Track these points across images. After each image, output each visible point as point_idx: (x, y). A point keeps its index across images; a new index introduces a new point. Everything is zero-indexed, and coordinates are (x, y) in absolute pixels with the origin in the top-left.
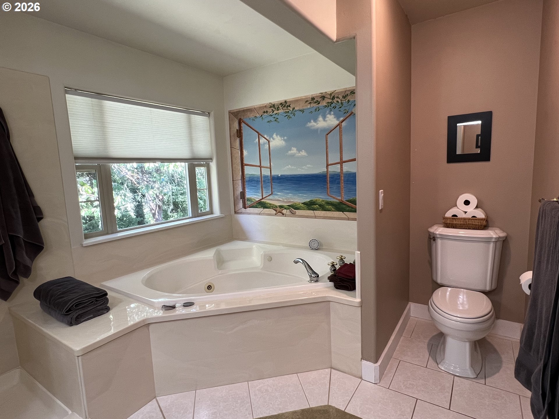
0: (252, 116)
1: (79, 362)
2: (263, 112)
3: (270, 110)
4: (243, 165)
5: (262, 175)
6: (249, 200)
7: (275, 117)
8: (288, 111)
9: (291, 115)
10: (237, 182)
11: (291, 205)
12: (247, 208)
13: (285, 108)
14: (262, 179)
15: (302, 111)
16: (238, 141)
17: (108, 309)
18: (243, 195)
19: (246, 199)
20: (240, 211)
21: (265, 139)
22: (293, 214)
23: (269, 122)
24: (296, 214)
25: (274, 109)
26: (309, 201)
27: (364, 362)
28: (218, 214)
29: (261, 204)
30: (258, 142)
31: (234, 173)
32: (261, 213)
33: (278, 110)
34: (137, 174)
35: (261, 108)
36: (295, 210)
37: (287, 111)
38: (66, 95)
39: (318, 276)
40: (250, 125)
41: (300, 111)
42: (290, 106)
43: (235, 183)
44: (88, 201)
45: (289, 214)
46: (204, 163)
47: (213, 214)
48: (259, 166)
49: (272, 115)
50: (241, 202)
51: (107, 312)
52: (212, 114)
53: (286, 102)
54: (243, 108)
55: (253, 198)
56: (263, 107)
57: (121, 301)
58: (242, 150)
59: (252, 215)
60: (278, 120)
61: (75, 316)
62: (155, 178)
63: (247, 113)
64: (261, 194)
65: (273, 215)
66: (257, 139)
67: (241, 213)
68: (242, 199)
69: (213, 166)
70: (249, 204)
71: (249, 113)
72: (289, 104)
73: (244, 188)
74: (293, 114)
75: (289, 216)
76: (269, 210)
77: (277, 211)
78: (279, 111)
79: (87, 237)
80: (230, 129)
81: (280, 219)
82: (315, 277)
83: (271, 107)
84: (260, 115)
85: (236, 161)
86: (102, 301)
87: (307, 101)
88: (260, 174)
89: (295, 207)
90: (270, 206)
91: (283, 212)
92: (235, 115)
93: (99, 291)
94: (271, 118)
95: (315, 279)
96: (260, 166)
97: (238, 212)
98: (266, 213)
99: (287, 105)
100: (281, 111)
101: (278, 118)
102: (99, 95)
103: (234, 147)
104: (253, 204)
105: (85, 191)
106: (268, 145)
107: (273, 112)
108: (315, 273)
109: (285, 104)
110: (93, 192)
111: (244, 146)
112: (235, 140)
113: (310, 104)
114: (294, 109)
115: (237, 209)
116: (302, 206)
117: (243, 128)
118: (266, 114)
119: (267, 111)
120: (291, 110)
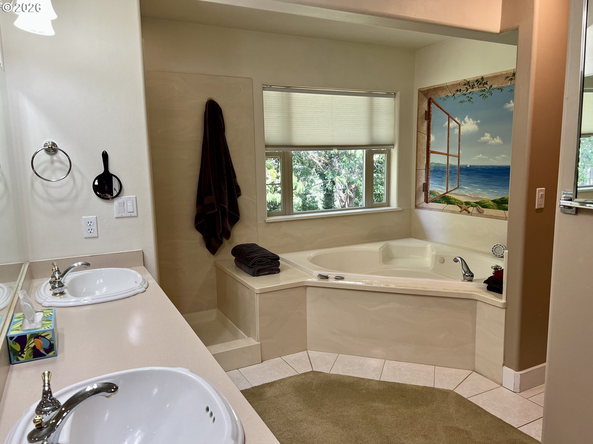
0: (443, 95)
1: (257, 298)
2: (456, 91)
3: (463, 88)
4: (428, 152)
5: (449, 165)
6: (432, 193)
7: (469, 97)
8: (485, 89)
9: (488, 95)
10: (421, 172)
11: (479, 202)
12: (429, 202)
13: (482, 86)
14: (449, 169)
15: (501, 89)
16: (426, 123)
17: (279, 271)
18: (426, 186)
19: (428, 192)
20: (421, 206)
21: (455, 123)
22: (480, 213)
23: (461, 102)
24: (484, 214)
25: (468, 87)
26: (500, 199)
27: (505, 368)
28: (394, 207)
29: (446, 199)
30: (447, 125)
31: (418, 160)
32: (444, 209)
33: (473, 88)
34: (324, 158)
35: (453, 85)
36: (483, 209)
37: (483, 89)
38: (263, 91)
39: (473, 276)
40: (440, 105)
41: (498, 89)
42: (486, 84)
43: (418, 172)
44: (273, 184)
45: (476, 213)
46: (386, 149)
47: (389, 206)
48: (446, 154)
49: (466, 94)
50: (424, 195)
51: (278, 273)
52: (398, 94)
53: (482, 78)
54: (434, 86)
55: (437, 191)
56: (456, 84)
57: (289, 268)
58: (429, 135)
59: (434, 211)
60: (472, 100)
61: (257, 270)
62: (344, 162)
63: (437, 92)
64: (446, 187)
65: (457, 213)
66: (447, 123)
67: (422, 208)
68: (424, 192)
69: (395, 152)
70: (431, 198)
71: (440, 91)
72: (486, 81)
73: (427, 179)
74: (489, 93)
75: (476, 215)
76: (454, 207)
77: (463, 209)
78: (474, 90)
79: (269, 215)
80: (418, 110)
81: (465, 217)
82: (469, 276)
83: (465, 85)
84: (453, 95)
85: (422, 147)
86: (275, 263)
87: (508, 77)
88: (446, 163)
89: (483, 205)
90: (454, 201)
91: (469, 210)
92: (425, 94)
93: (274, 255)
94: (465, 98)
95: (468, 278)
96: (448, 155)
97: (419, 206)
98: (450, 209)
99: (483, 82)
100: (476, 89)
101: (472, 98)
102: (288, 89)
103: (421, 131)
104: (436, 198)
105: (271, 175)
106: (458, 130)
107: (467, 91)
108: (470, 272)
109: (481, 81)
110: (277, 176)
111: (431, 131)
112: (423, 122)
113: (511, 80)
114: (491, 87)
115: (418, 203)
116: (491, 204)
117: (432, 110)
118: (458, 93)
119: (460, 89)
120: (488, 88)
